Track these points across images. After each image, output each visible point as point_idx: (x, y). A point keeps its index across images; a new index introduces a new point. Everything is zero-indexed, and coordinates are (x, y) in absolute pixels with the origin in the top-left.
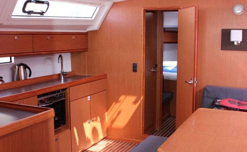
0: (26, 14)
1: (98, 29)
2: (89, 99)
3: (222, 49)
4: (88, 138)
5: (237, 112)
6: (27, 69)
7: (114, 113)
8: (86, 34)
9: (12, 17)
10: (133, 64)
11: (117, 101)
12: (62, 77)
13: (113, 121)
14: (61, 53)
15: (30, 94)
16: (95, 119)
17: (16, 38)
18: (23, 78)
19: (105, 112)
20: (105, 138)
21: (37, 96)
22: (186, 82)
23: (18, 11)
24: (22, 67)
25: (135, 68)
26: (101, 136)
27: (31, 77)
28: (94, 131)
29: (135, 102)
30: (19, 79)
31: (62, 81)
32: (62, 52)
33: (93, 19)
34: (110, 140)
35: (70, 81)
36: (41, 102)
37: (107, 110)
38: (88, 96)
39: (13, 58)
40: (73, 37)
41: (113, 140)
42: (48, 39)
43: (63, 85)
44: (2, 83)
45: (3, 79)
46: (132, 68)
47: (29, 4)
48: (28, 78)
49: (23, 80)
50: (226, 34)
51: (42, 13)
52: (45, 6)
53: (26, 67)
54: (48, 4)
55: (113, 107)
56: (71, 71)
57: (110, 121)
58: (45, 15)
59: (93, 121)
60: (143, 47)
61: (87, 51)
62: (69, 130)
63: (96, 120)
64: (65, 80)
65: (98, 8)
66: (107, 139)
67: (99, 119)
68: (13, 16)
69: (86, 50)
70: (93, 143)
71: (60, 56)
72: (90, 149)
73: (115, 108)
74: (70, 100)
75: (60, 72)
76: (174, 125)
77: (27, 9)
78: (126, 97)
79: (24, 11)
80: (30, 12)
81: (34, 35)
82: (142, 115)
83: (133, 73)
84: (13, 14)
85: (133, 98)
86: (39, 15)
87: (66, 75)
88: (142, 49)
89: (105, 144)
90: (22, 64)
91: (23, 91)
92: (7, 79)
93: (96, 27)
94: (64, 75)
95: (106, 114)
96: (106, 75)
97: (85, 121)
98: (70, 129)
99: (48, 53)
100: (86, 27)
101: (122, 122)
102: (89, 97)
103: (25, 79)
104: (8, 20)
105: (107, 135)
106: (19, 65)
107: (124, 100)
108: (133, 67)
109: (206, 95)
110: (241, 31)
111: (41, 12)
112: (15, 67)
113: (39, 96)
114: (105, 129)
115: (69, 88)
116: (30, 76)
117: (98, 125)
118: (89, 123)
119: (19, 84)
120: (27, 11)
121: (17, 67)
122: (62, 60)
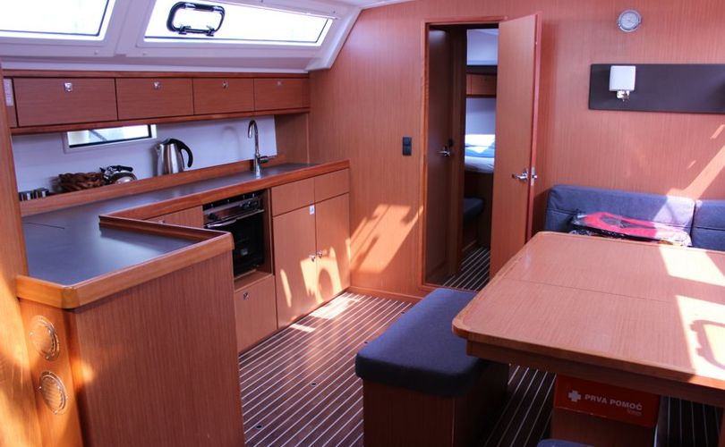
0: (176, 34)
1: (330, 67)
2: (312, 212)
3: (590, 107)
4: (310, 292)
5: (619, 240)
6: (183, 151)
7: (365, 241)
8: (307, 77)
9: (147, 40)
10: (404, 139)
11: (370, 217)
12: (258, 167)
13: (361, 258)
14: (254, 116)
15: (187, 203)
16: (325, 252)
17: (156, 85)
18: (175, 169)
19: (346, 238)
20: (346, 291)
21: (202, 207)
22: (513, 176)
23: (156, 27)
24: (172, 145)
25: (407, 148)
26: (337, 286)
27: (193, 167)
28: (324, 277)
29: (407, 220)
30: (167, 171)
31: (258, 173)
32: (256, 113)
33: (319, 44)
34: (356, 294)
35: (273, 174)
36: (213, 218)
37: (351, 235)
38: (311, 205)
39: (153, 127)
40: (279, 84)
41: (362, 294)
42: (225, 87)
43: (259, 182)
44: (131, 180)
45: (133, 172)
46: (401, 147)
47: (180, 12)
48: (186, 168)
49: (176, 174)
50: (600, 76)
51: (210, 32)
52: (216, 16)
53: (180, 146)
54: (223, 12)
55: (363, 228)
56: (276, 154)
57: (356, 258)
58: (216, 35)
59: (320, 257)
60: (423, 104)
61: (308, 112)
62: (271, 275)
63: (328, 255)
64: (262, 173)
65: (330, 22)
66: (350, 292)
67: (333, 253)
68: (146, 37)
70: (320, 301)
71: (252, 123)
72: (315, 314)
73: (365, 230)
74: (274, 214)
75: (252, 157)
76: (487, 263)
77: (177, 23)
78: (389, 207)
79: (170, 26)
80: (183, 30)
81: (194, 80)
82: (420, 244)
83: (404, 158)
84: (146, 35)
85: (403, 211)
86: (203, 36)
87: (265, 162)
88: (423, 107)
89: (347, 302)
90: (172, 141)
91: (177, 196)
92: (142, 171)
93: (326, 61)
94: (260, 162)
95: (348, 242)
96: (347, 162)
97: (305, 257)
98: (274, 274)
99: (226, 115)
100: (307, 61)
101: (379, 260)
102: (312, 208)
103: (181, 170)
104: (136, 46)
105: (351, 284)
106: (167, 143)
107: (384, 214)
108: (404, 145)
109: (553, 204)
110: (634, 68)
111: (207, 29)
112: (159, 148)
113: (206, 207)
114: (347, 273)
115: (270, 188)
116: (190, 165)
117: (331, 265)
118: (313, 260)
119: (167, 181)
120: (178, 27)
121: (162, 146)
122: (256, 133)
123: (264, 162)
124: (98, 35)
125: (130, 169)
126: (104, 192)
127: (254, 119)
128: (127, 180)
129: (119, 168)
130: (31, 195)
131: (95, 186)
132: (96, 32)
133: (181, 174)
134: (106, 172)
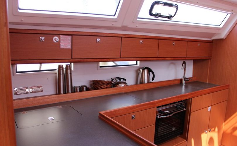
0: (153, 17)
1: (225, 38)
2: (209, 110)
6: (151, 73)
8: (211, 42)
9: (138, 19)
14: (185, 59)
16: (213, 129)
17: (141, 42)
18: (146, 81)
23: (144, 13)
24: (146, 70)
27: (154, 81)
28: (211, 140)
30: (142, 82)
32: (187, 58)
33: (221, 26)
38: (209, 106)
39: (138, 62)
40: (199, 45)
42: (174, 45)
44: (125, 85)
47: (156, 6)
48: (151, 81)
49: (146, 84)
51: (170, 17)
52: (174, 9)
53: (149, 70)
54: (177, 7)
58: (173, 19)
59: (210, 132)
63: (214, 131)
67: (217, 129)
68: (138, 18)
69: (210, 58)
71: (184, 63)
77: (154, 12)
79: (151, 13)
80: (157, 15)
81: (159, 40)
84: (139, 17)
86: (166, 19)
90: (146, 68)
92: (131, 81)
93: (223, 36)
95: (224, 124)
99: (172, 59)
100: (213, 34)
102: (210, 108)
103: (149, 82)
104: (133, 22)
105: (221, 144)
106: (144, 69)
115: (192, 98)
116: (153, 79)
117: (215, 135)
118: (206, 133)
119: (141, 87)
120: (155, 14)
121: (141, 70)
122: (185, 67)
123: (187, 81)
124: (114, 16)
125: (125, 80)
126: (111, 91)
127: (185, 61)
128: (123, 85)
129: (120, 79)
130: (79, 88)
131: (107, 88)
132: (113, 14)
133: (148, 84)
134: (114, 80)
